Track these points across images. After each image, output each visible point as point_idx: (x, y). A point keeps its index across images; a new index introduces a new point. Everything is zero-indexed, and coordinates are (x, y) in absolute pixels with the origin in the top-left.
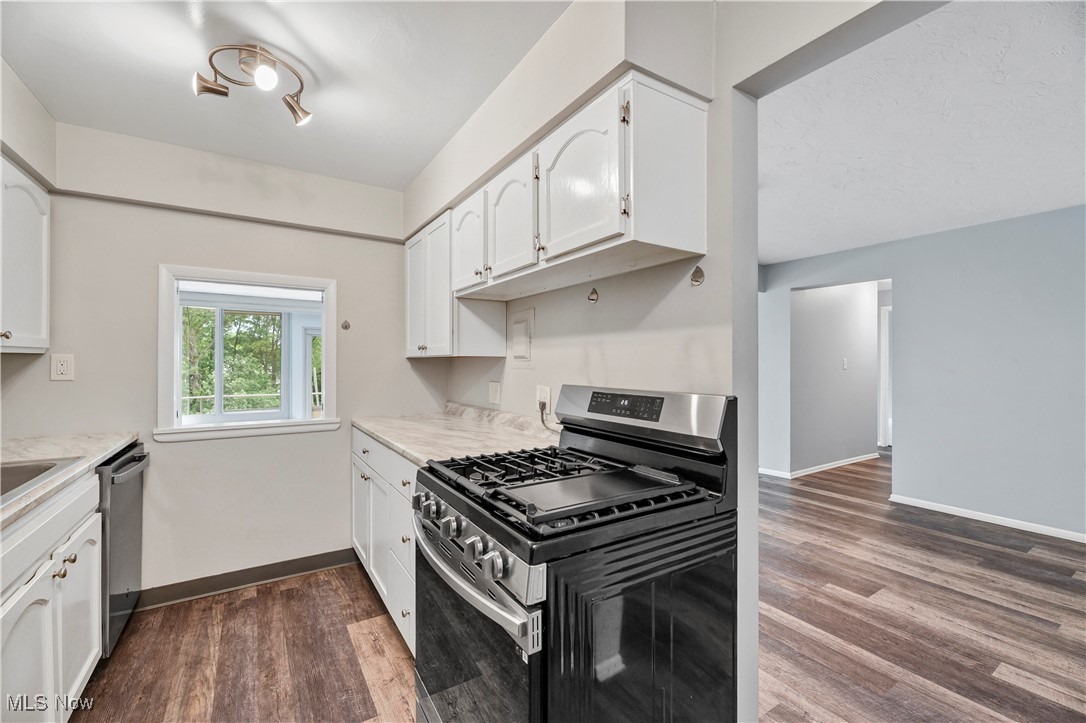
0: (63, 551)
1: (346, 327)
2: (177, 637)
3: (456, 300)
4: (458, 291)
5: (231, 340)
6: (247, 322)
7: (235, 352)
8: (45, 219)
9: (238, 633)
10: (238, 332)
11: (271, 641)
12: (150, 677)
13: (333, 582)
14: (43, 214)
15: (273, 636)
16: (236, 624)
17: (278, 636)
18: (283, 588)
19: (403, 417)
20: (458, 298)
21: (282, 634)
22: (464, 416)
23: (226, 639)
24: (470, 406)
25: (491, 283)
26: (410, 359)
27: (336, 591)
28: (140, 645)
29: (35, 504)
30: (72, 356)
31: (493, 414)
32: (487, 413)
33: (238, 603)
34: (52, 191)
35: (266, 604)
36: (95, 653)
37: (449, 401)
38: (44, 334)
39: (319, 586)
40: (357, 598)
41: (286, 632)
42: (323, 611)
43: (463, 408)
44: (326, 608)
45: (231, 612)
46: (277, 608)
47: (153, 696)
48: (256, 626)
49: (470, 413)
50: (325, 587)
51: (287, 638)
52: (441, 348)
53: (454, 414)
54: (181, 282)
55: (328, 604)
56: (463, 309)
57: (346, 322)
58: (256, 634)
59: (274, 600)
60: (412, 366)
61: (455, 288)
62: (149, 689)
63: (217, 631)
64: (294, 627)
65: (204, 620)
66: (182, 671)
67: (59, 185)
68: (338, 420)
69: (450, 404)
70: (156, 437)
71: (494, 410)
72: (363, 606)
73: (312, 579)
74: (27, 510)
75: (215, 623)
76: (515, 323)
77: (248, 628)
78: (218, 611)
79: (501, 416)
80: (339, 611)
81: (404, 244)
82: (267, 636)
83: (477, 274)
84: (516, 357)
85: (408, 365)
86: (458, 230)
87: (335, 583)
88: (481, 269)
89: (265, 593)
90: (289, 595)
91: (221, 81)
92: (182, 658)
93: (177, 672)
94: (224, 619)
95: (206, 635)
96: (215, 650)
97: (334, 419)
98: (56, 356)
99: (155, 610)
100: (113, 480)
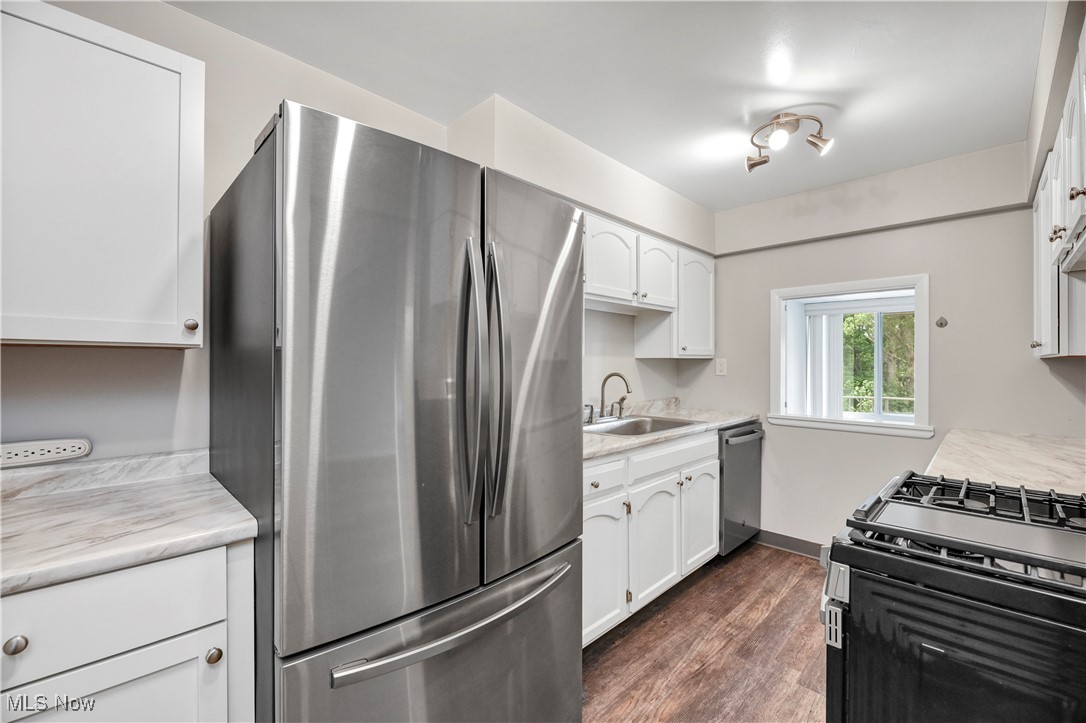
0: (686, 472)
1: (942, 324)
2: (770, 570)
4: (1058, 263)
8: (712, 276)
12: (743, 582)
14: (710, 273)
23: (797, 589)
30: (726, 360)
34: (717, 257)
36: (712, 547)
38: (712, 348)
47: (738, 593)
57: (942, 318)
68: (932, 428)
81: (1031, 207)
92: (764, 583)
93: (757, 589)
94: (804, 576)
95: (786, 579)
96: (785, 591)
97: (926, 426)
98: (718, 360)
99: (768, 548)
100: (727, 441)
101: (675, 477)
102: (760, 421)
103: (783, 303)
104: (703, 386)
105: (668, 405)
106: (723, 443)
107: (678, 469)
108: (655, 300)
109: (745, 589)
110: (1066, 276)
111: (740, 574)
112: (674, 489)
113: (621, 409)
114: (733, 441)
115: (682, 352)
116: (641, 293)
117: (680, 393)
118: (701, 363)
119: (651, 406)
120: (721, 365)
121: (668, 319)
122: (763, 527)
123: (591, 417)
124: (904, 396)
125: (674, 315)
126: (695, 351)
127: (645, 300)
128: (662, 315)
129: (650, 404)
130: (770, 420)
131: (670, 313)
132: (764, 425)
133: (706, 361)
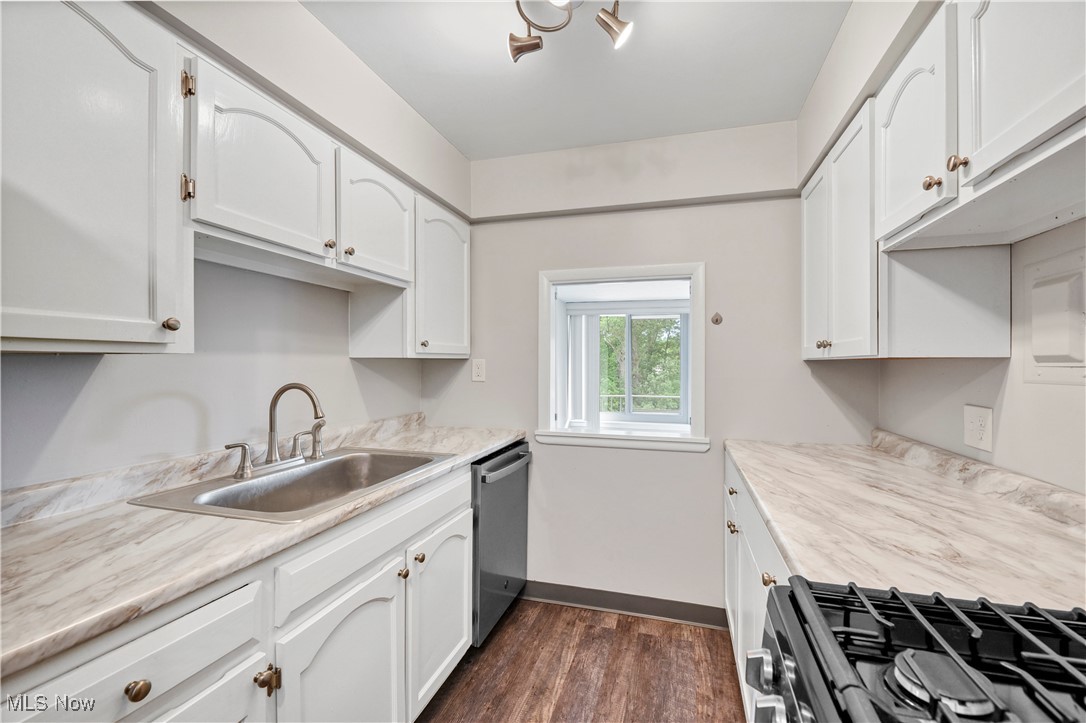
0: (415, 549)
1: (717, 321)
2: (539, 645)
3: (884, 258)
4: (888, 238)
5: (662, 345)
6: (676, 328)
7: (666, 355)
8: (466, 246)
9: (585, 671)
10: (669, 338)
11: (611, 703)
12: (504, 685)
13: (697, 648)
14: (464, 242)
15: (615, 697)
16: (587, 656)
17: (619, 700)
18: (643, 630)
19: (797, 447)
20: (890, 253)
21: (624, 699)
22: (908, 460)
23: (576, 674)
24: (921, 443)
25: (967, 195)
26: (809, 362)
27: (697, 663)
28: (512, 637)
29: (369, 507)
30: (484, 360)
31: (974, 469)
32: (958, 463)
33: (597, 629)
34: (473, 222)
35: (620, 644)
36: (464, 641)
37: (878, 429)
38: (466, 343)
39: (679, 647)
40: (721, 692)
41: (629, 701)
42: (675, 691)
43: (908, 444)
44: (680, 687)
45: (588, 640)
46: (629, 658)
47: (498, 712)
48: (603, 671)
49: (920, 457)
50: (686, 652)
51: (627, 711)
52: (856, 344)
53: (887, 452)
54: (559, 287)
55: (683, 682)
56: (901, 271)
57: (717, 314)
58: (600, 684)
59: (630, 642)
60: (812, 372)
61: (880, 233)
62: (498, 700)
63: (569, 657)
64: (638, 698)
65: (564, 636)
66: (528, 693)
67: (474, 216)
68: (707, 440)
69: (881, 435)
70: (537, 438)
71: (976, 461)
72: (726, 710)
73: (675, 633)
74: (355, 513)
75: (571, 645)
76: (1037, 285)
77: (596, 670)
78: (579, 629)
79: (996, 477)
80: (693, 702)
81: (799, 196)
82: (609, 694)
83: (928, 186)
84: (1039, 359)
85: (807, 371)
86: (886, 126)
87: (700, 651)
88: (940, 172)
89: (625, 626)
90: (646, 644)
91: (535, 33)
92: (532, 676)
93: (522, 694)
94: (580, 645)
95: (559, 659)
96: (559, 682)
97: (702, 438)
98: (475, 361)
99: (536, 604)
100: (484, 479)
101: (396, 563)
102: (526, 440)
103: (553, 289)
104: (456, 397)
105: (407, 425)
106: (477, 482)
107: (400, 548)
108: (370, 261)
109: (508, 697)
110: (886, 256)
111: (501, 668)
112: (394, 588)
113: (315, 442)
114: (492, 477)
115: (421, 349)
116: (344, 246)
117: (425, 406)
118: (451, 365)
119: (378, 429)
120: (478, 368)
121: (399, 300)
122: (530, 577)
123: (242, 467)
124: (647, 393)
125: (409, 293)
126: (439, 348)
127: (352, 260)
128: (388, 291)
129: (376, 426)
130: (538, 438)
131: (402, 290)
132: (530, 445)
133: (461, 361)
